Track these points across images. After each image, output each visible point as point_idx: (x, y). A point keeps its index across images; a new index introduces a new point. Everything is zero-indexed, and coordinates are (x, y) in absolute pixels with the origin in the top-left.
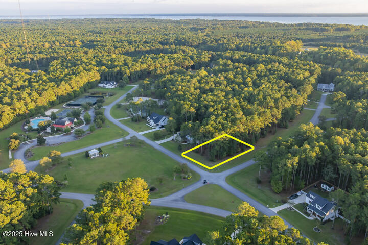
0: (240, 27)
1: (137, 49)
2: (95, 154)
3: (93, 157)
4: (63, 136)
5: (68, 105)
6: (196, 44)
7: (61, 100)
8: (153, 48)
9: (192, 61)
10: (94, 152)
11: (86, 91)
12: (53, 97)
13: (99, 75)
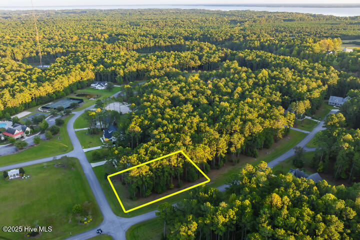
0: (284, 20)
1: (157, 44)
2: (14, 175)
3: (13, 178)
4: (6, 147)
5: (43, 108)
7: (39, 101)
8: (173, 43)
9: (199, 62)
10: (13, 173)
11: (72, 92)
12: (27, 99)
13: (93, 74)
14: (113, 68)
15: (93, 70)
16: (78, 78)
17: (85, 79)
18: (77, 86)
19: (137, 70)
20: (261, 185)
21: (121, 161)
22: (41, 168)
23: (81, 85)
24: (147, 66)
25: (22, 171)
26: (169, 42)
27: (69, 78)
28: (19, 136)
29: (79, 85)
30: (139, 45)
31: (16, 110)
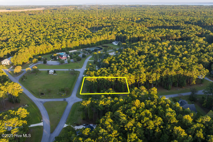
1: (164, 25)
2: (51, 73)
6: (210, 24)
7: (82, 46)
9: (180, 36)
10: (51, 71)
11: (101, 44)
12: (77, 44)
13: (115, 37)
14: (125, 35)
15: (115, 35)
16: (106, 38)
17: (110, 39)
18: (105, 42)
19: (138, 37)
20: (140, 96)
21: (86, 73)
22: (64, 72)
23: (106, 42)
24: (145, 35)
25: (55, 72)
26: (173, 24)
27: (101, 37)
28: (64, 59)
29: (106, 41)
30: (153, 25)
31: (71, 49)
